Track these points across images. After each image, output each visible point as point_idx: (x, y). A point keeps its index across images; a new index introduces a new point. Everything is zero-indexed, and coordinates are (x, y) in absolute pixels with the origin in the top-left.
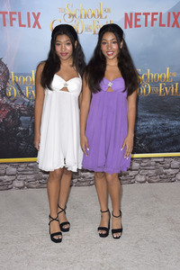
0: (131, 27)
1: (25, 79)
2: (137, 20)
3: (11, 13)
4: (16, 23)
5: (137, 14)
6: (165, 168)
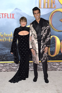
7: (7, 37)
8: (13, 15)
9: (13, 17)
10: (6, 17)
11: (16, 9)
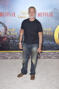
0: (39, 16)
1: (11, 30)
2: (41, 15)
3: (8, 13)
4: (9, 15)
5: (41, 13)
6: (49, 55)
7: (46, 32)
8: (52, 14)
9: (52, 15)
10: (46, 15)
11: (55, 9)
